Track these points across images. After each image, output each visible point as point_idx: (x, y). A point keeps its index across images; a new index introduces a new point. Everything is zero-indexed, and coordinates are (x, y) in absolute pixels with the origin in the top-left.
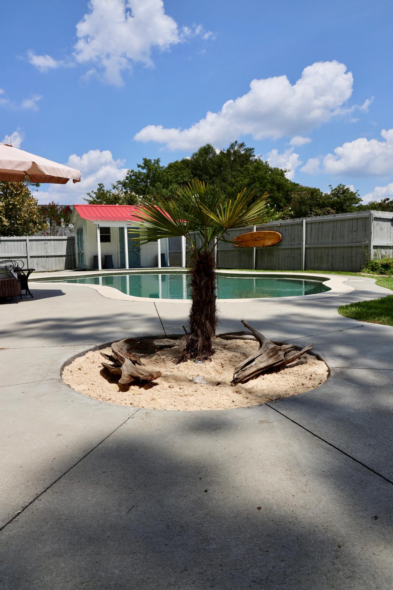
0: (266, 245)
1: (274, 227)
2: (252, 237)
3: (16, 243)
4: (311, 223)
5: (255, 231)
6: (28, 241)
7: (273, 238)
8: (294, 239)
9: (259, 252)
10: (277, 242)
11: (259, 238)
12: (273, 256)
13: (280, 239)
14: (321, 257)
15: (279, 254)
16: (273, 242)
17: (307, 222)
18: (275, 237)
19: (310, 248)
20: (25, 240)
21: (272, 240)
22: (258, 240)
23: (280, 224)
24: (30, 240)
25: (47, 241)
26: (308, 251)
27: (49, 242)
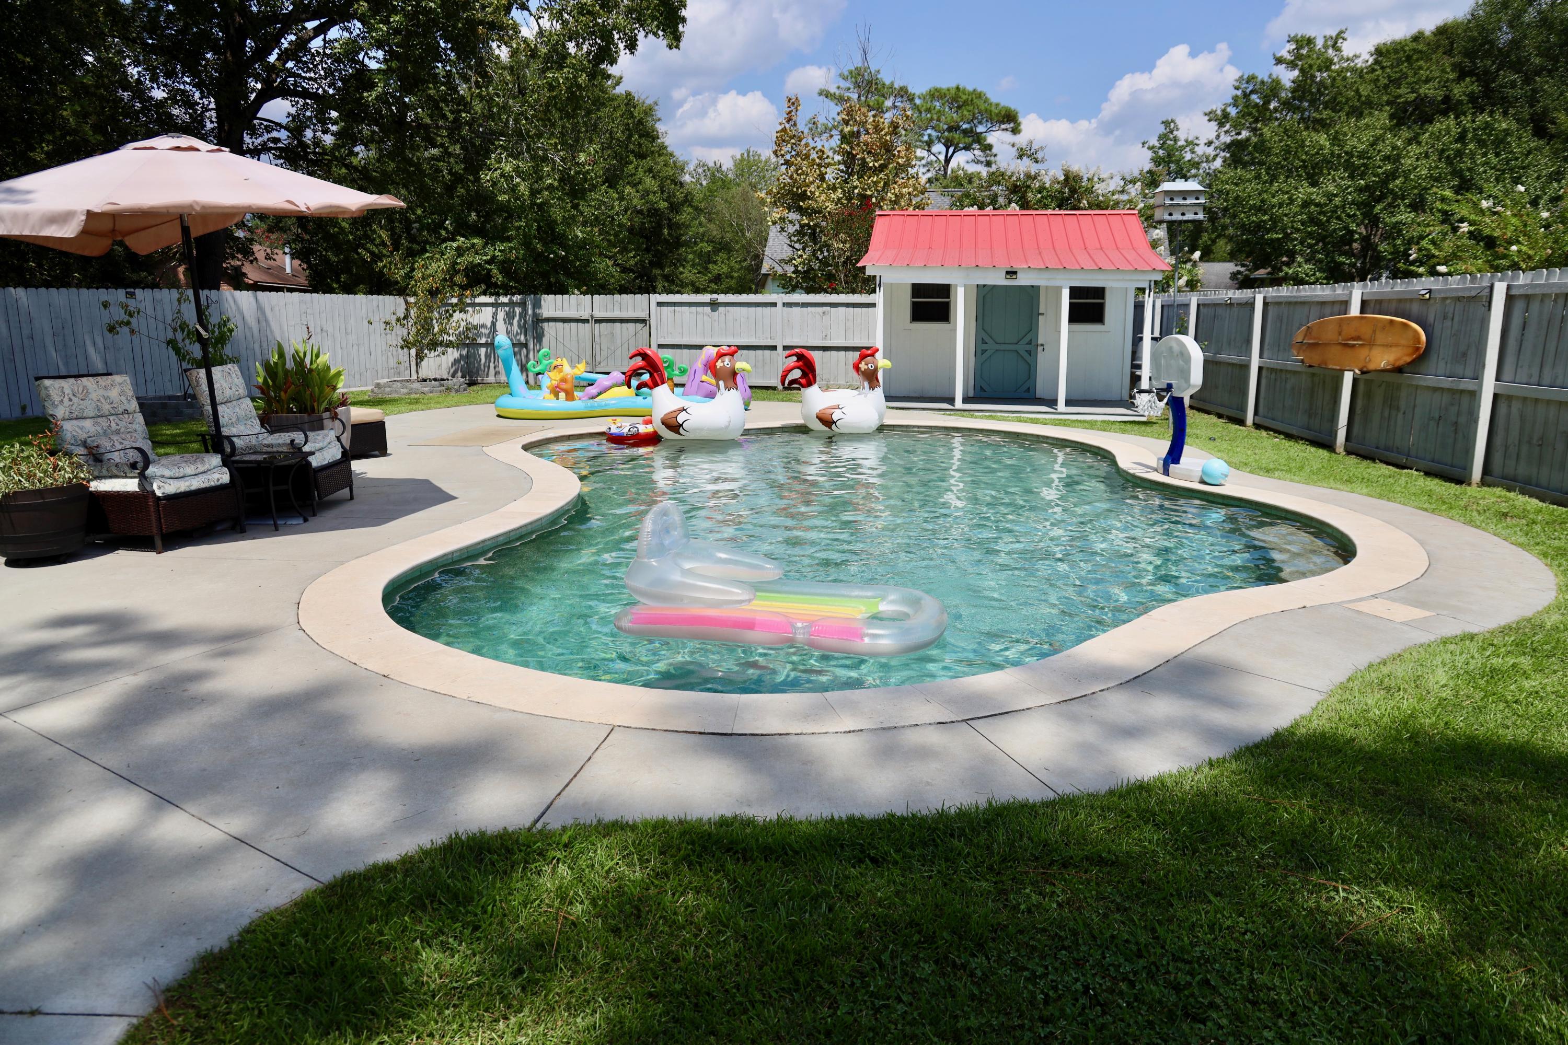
0: (1372, 367)
1: (1411, 300)
2: (1340, 334)
3: (752, 309)
4: (1528, 298)
5: (1355, 310)
6: (780, 305)
7: (1397, 345)
8: (1464, 355)
9: (1361, 387)
10: (1409, 359)
11: (1358, 338)
12: (1398, 409)
13: (1418, 349)
14: (1542, 438)
15: (1415, 406)
16: (1396, 360)
17: (1514, 292)
18: (1403, 342)
19: (1510, 398)
20: (774, 305)
21: (1394, 349)
22: (1354, 346)
23: (1430, 291)
24: (785, 305)
25: (828, 308)
26: (1503, 409)
27: (833, 310)
